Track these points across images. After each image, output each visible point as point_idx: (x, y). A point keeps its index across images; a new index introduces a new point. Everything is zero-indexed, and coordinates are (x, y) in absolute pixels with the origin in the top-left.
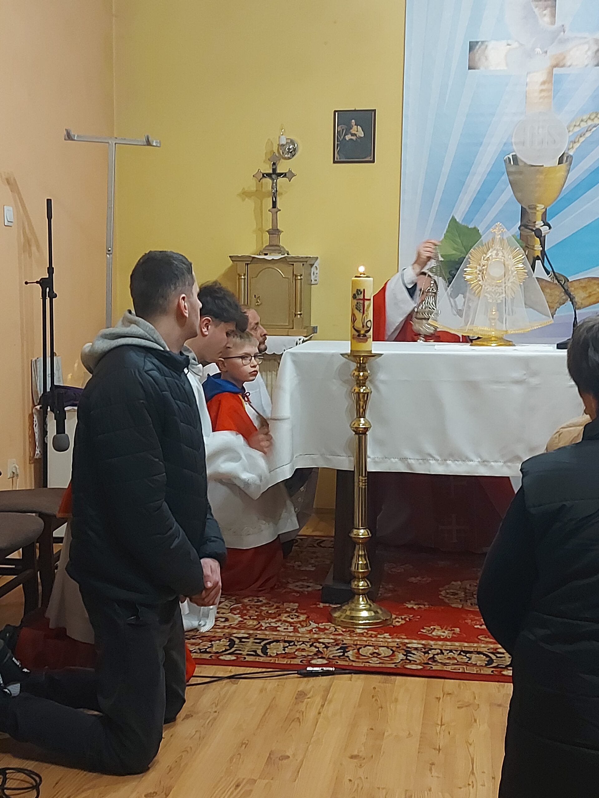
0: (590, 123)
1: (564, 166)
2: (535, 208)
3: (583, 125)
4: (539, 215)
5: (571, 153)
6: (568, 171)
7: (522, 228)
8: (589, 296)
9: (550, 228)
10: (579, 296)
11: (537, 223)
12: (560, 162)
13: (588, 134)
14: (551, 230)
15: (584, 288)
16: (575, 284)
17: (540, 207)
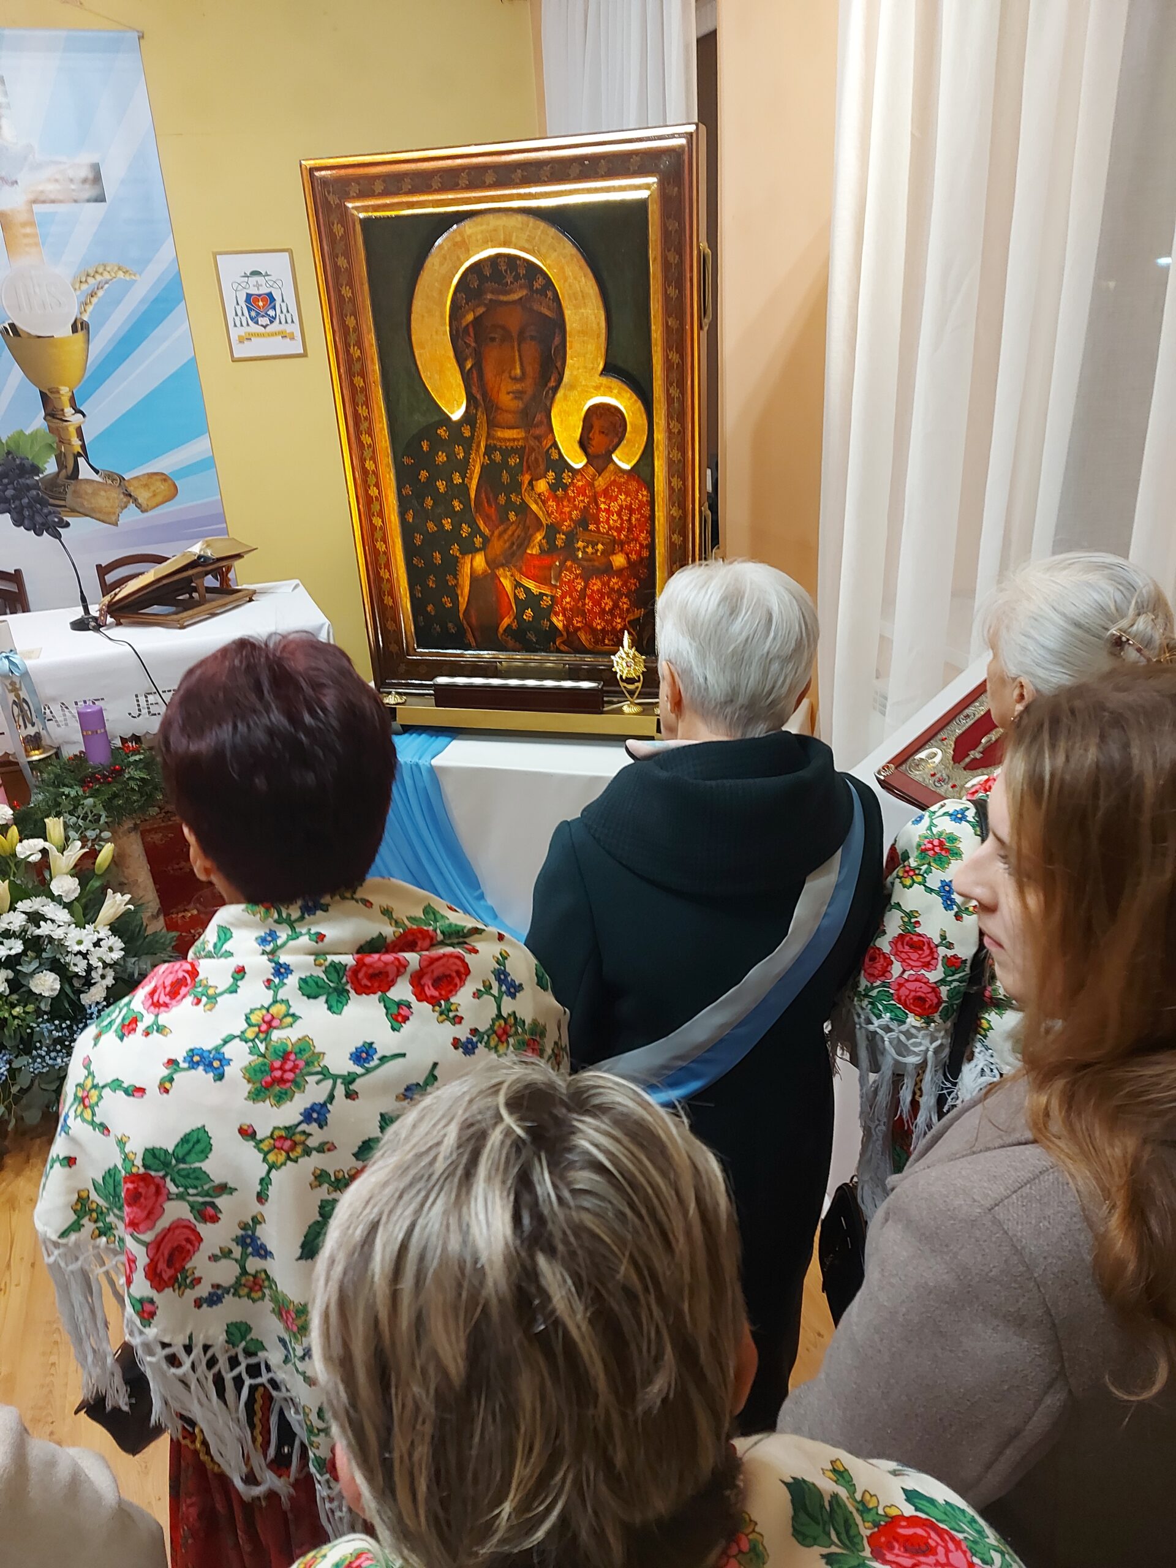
0: (99, 278)
1: (80, 335)
2: (58, 392)
3: (91, 280)
4: (65, 400)
5: (85, 318)
6: (88, 341)
7: (49, 418)
8: (154, 495)
9: (84, 415)
10: (143, 496)
11: (66, 410)
12: (75, 329)
13: (100, 293)
14: (87, 419)
15: (146, 485)
16: (135, 483)
17: (65, 390)
